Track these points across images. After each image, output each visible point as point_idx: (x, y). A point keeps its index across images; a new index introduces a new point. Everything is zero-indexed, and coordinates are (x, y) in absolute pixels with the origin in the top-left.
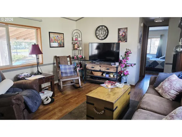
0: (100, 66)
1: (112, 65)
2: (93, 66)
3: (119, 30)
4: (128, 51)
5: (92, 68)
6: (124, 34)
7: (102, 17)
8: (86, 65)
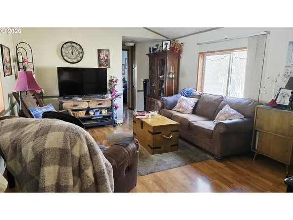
0: (88, 102)
1: (105, 98)
2: (76, 104)
3: (99, 51)
4: (112, 78)
5: (74, 106)
6: (106, 58)
7: (70, 28)
8: (63, 103)
